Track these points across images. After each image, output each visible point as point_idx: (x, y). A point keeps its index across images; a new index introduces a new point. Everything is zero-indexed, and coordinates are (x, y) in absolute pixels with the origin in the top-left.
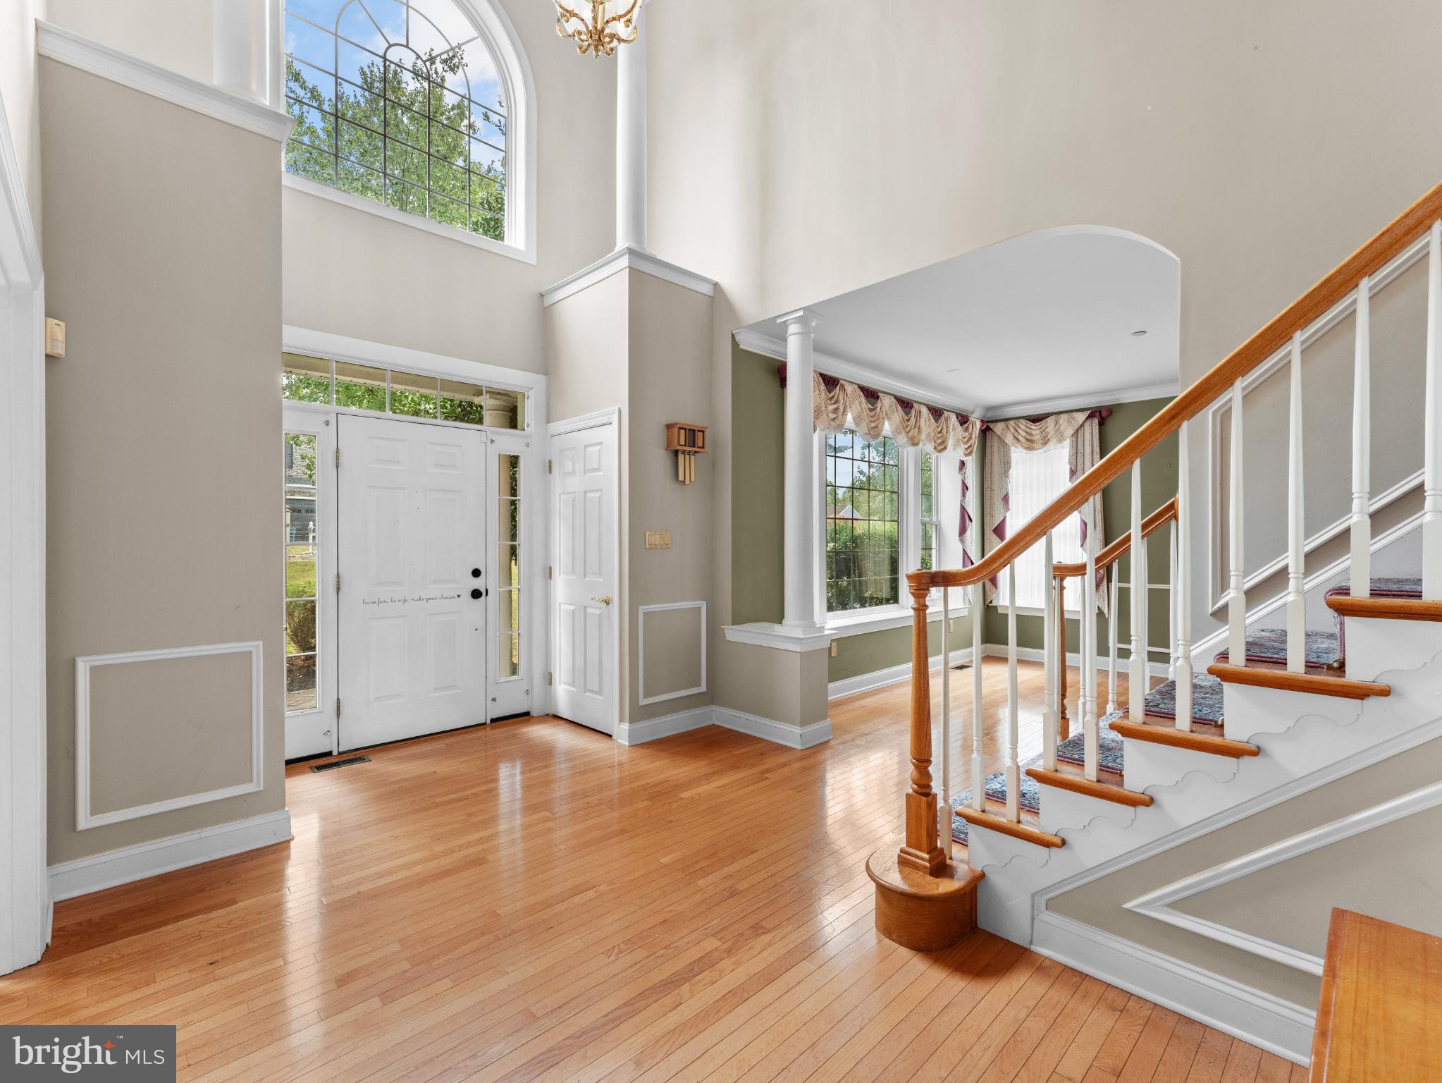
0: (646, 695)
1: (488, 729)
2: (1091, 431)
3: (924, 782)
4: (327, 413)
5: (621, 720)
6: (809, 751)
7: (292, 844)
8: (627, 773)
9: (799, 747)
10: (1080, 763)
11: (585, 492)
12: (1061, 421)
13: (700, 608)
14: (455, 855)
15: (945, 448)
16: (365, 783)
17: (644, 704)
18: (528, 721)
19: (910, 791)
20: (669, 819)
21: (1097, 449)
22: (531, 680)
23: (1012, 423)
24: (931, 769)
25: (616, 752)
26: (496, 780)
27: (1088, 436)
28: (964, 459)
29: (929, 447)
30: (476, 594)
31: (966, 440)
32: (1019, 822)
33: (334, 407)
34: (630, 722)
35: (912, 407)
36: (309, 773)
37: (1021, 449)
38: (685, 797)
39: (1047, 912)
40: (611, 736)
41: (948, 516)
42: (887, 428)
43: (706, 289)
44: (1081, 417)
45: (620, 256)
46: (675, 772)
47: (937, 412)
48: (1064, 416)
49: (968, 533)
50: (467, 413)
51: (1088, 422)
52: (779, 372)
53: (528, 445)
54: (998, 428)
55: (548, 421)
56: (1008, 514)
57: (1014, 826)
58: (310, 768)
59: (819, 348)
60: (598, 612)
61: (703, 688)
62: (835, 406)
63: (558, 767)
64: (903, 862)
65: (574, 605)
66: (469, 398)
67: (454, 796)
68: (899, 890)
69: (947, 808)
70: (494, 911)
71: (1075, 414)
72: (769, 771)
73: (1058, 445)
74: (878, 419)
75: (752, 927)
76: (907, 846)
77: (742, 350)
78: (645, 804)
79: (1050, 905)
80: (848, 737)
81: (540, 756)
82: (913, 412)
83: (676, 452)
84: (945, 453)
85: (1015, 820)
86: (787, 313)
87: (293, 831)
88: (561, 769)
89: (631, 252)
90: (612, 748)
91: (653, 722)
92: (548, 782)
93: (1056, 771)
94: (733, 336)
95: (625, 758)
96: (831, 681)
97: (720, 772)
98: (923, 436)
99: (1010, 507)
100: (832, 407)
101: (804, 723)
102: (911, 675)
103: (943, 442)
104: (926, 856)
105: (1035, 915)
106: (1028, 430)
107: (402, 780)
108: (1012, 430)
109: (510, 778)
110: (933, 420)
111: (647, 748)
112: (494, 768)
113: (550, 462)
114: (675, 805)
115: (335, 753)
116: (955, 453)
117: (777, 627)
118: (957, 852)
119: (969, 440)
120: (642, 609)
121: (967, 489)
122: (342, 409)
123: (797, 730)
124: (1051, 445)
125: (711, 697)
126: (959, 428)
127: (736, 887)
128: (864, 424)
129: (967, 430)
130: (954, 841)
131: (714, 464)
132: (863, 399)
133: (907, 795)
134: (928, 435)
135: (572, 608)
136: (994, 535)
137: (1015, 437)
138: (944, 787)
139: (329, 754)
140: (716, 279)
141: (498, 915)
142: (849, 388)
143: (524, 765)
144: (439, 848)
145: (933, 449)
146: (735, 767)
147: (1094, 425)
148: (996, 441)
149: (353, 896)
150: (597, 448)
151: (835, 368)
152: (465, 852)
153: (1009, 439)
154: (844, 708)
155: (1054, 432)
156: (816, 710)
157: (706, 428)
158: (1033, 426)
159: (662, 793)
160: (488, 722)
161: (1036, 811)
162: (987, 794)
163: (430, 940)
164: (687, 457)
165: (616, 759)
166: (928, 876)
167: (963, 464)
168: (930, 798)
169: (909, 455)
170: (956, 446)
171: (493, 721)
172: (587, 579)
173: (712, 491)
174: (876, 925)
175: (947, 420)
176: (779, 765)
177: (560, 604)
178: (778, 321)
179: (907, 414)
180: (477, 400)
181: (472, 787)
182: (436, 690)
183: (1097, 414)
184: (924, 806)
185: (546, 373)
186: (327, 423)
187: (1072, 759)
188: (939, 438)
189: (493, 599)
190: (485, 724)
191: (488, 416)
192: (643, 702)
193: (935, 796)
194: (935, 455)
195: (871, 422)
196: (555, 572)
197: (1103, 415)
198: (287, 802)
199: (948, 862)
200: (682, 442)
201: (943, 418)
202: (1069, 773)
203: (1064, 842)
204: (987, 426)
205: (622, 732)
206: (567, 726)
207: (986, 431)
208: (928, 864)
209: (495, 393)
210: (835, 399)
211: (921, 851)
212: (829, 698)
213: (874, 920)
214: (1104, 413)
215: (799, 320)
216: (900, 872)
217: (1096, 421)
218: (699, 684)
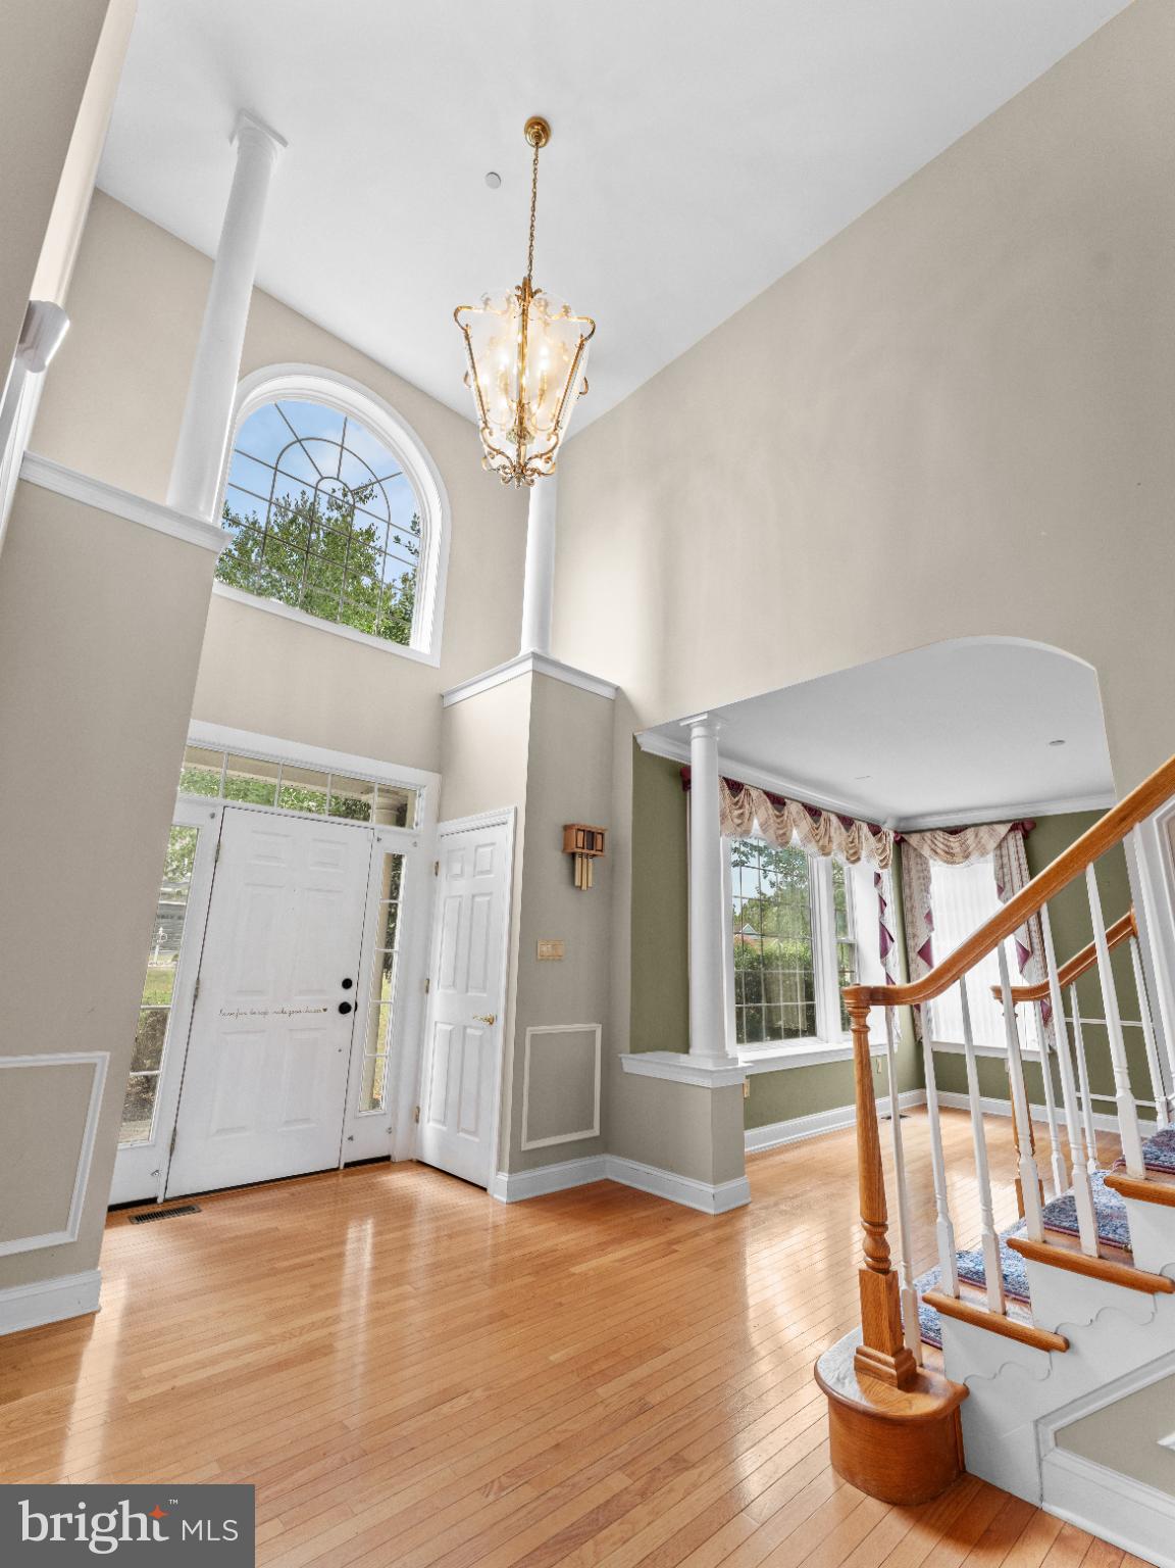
0: (530, 1139)
1: (341, 1176)
2: (1016, 844)
3: (881, 1254)
4: (215, 806)
5: (499, 1169)
6: (723, 1218)
7: (98, 1318)
8: (504, 1239)
9: (712, 1211)
10: (1073, 1233)
11: (473, 896)
12: (981, 834)
13: (593, 1033)
14: (294, 1340)
15: (859, 859)
16: (192, 1240)
17: (527, 1148)
18: (388, 1167)
19: (864, 1266)
20: (558, 1300)
21: (1025, 866)
22: (395, 1115)
23: (928, 834)
24: (887, 1236)
25: (491, 1210)
26: (343, 1242)
27: (1012, 850)
28: (880, 871)
29: (841, 858)
30: (344, 1008)
31: (880, 851)
32: (1005, 1313)
33: (220, 800)
34: (512, 1171)
35: (820, 815)
36: (126, 1224)
37: (941, 863)
38: (577, 1272)
39: (1058, 1451)
40: (485, 1189)
41: (866, 936)
42: (796, 837)
43: (608, 693)
44: (1003, 830)
45: (524, 661)
46: (564, 1238)
47: (847, 821)
48: (984, 829)
49: (890, 955)
50: (354, 810)
51: (1012, 835)
52: (682, 777)
53: (415, 844)
54: (914, 840)
55: (439, 819)
56: (933, 934)
57: (999, 1318)
58: (129, 1217)
59: (725, 753)
60: (478, 1033)
61: (596, 1131)
62: (741, 811)
63: (417, 1229)
64: (861, 1368)
65: (450, 1024)
66: (356, 796)
67: (298, 1260)
68: (861, 1408)
69: (911, 1291)
70: (341, 1422)
71: (996, 827)
72: (678, 1241)
73: (982, 859)
74: (786, 827)
75: (670, 1459)
76: (866, 1344)
77: (643, 752)
78: (530, 1279)
79: (1062, 1438)
80: (772, 1199)
81: (400, 1211)
82: (822, 819)
83: (573, 855)
84: (858, 864)
85: (1000, 1310)
86: (691, 717)
87: (102, 1300)
88: (422, 1231)
89: (536, 657)
90: (486, 1206)
91: (537, 1173)
92: (406, 1247)
93: (1045, 1242)
94: (634, 738)
95: (501, 1219)
96: (747, 1127)
97: (618, 1241)
98: (834, 846)
99: (935, 927)
100: (737, 813)
101: (716, 1181)
102: (854, 1120)
103: (855, 853)
104: (892, 1360)
105: (1042, 1454)
106: (946, 842)
107: (237, 1237)
108: (929, 842)
109: (361, 1241)
110: (843, 829)
111: (527, 1207)
112: (344, 1227)
113: (437, 863)
114: (566, 1282)
115: (160, 1200)
116: (869, 865)
117: (683, 1057)
118: (928, 1357)
119: (882, 852)
120: (530, 1031)
121: (885, 904)
122: (228, 801)
123: (709, 1189)
124: (973, 858)
125: (603, 1144)
126: (872, 839)
127: (647, 1399)
128: (771, 831)
129: (880, 840)
130: (923, 1341)
131: (612, 871)
132: (769, 804)
133: (860, 1271)
134: (840, 844)
135: (450, 1028)
136: (919, 958)
137: (932, 849)
138: (905, 1262)
139: (153, 1201)
140: (617, 683)
141: (346, 1427)
142: (754, 794)
143: (376, 1225)
144: (276, 1330)
145: (845, 860)
146: (635, 1234)
147: (1018, 837)
148: (912, 854)
149: (165, 1394)
150: (489, 849)
151: (739, 773)
152: (307, 1338)
153: (926, 852)
154: (762, 1164)
155: (974, 845)
156: (732, 1164)
157: (605, 830)
158: (952, 838)
159: (549, 1265)
160: (342, 1167)
161: (1025, 1299)
162: (959, 1275)
163: (257, 1461)
164: (585, 860)
165: (490, 1220)
166: (896, 1390)
167: (878, 877)
168: (890, 1275)
169: (819, 867)
170: (870, 856)
171: (347, 1165)
172: (469, 994)
173: (610, 899)
174: (832, 1464)
175: (859, 829)
176: (689, 1233)
177: (436, 1023)
178: (682, 724)
179: (816, 821)
180: (364, 798)
181: (319, 1249)
182: (287, 1123)
183: (1020, 827)
184: (883, 1286)
185: (439, 772)
186: (213, 816)
187: (1060, 1227)
188: (851, 848)
189: (362, 1015)
190: (337, 1169)
191: (374, 814)
192: (526, 1146)
193: (895, 1274)
194: (846, 866)
195: (778, 829)
196: (434, 985)
197: (1026, 827)
198: (102, 1259)
199: (919, 1370)
200: (580, 844)
201: (853, 828)
202: (1060, 1246)
203: (1067, 1345)
204: (902, 838)
205: (500, 1184)
206: (434, 1176)
207: (900, 843)
208: (894, 1372)
209: (385, 791)
210: (740, 804)
211: (883, 1351)
212: (746, 1150)
213: (829, 1454)
214: (1027, 826)
215: (702, 723)
216: (859, 1382)
217: (1019, 835)
218: (590, 1126)
